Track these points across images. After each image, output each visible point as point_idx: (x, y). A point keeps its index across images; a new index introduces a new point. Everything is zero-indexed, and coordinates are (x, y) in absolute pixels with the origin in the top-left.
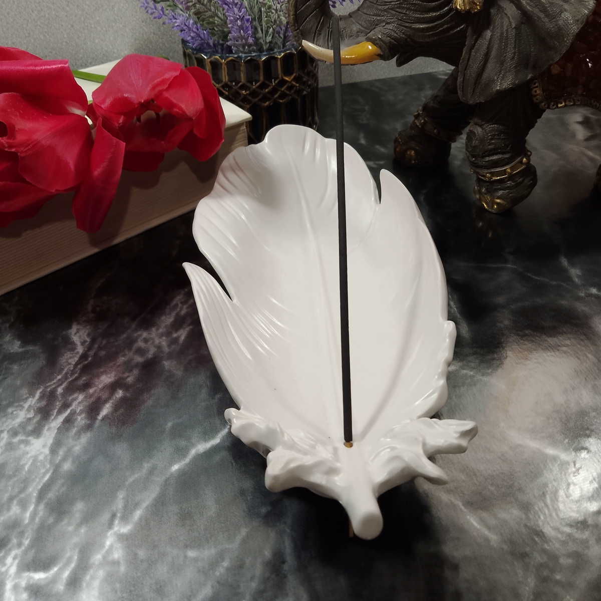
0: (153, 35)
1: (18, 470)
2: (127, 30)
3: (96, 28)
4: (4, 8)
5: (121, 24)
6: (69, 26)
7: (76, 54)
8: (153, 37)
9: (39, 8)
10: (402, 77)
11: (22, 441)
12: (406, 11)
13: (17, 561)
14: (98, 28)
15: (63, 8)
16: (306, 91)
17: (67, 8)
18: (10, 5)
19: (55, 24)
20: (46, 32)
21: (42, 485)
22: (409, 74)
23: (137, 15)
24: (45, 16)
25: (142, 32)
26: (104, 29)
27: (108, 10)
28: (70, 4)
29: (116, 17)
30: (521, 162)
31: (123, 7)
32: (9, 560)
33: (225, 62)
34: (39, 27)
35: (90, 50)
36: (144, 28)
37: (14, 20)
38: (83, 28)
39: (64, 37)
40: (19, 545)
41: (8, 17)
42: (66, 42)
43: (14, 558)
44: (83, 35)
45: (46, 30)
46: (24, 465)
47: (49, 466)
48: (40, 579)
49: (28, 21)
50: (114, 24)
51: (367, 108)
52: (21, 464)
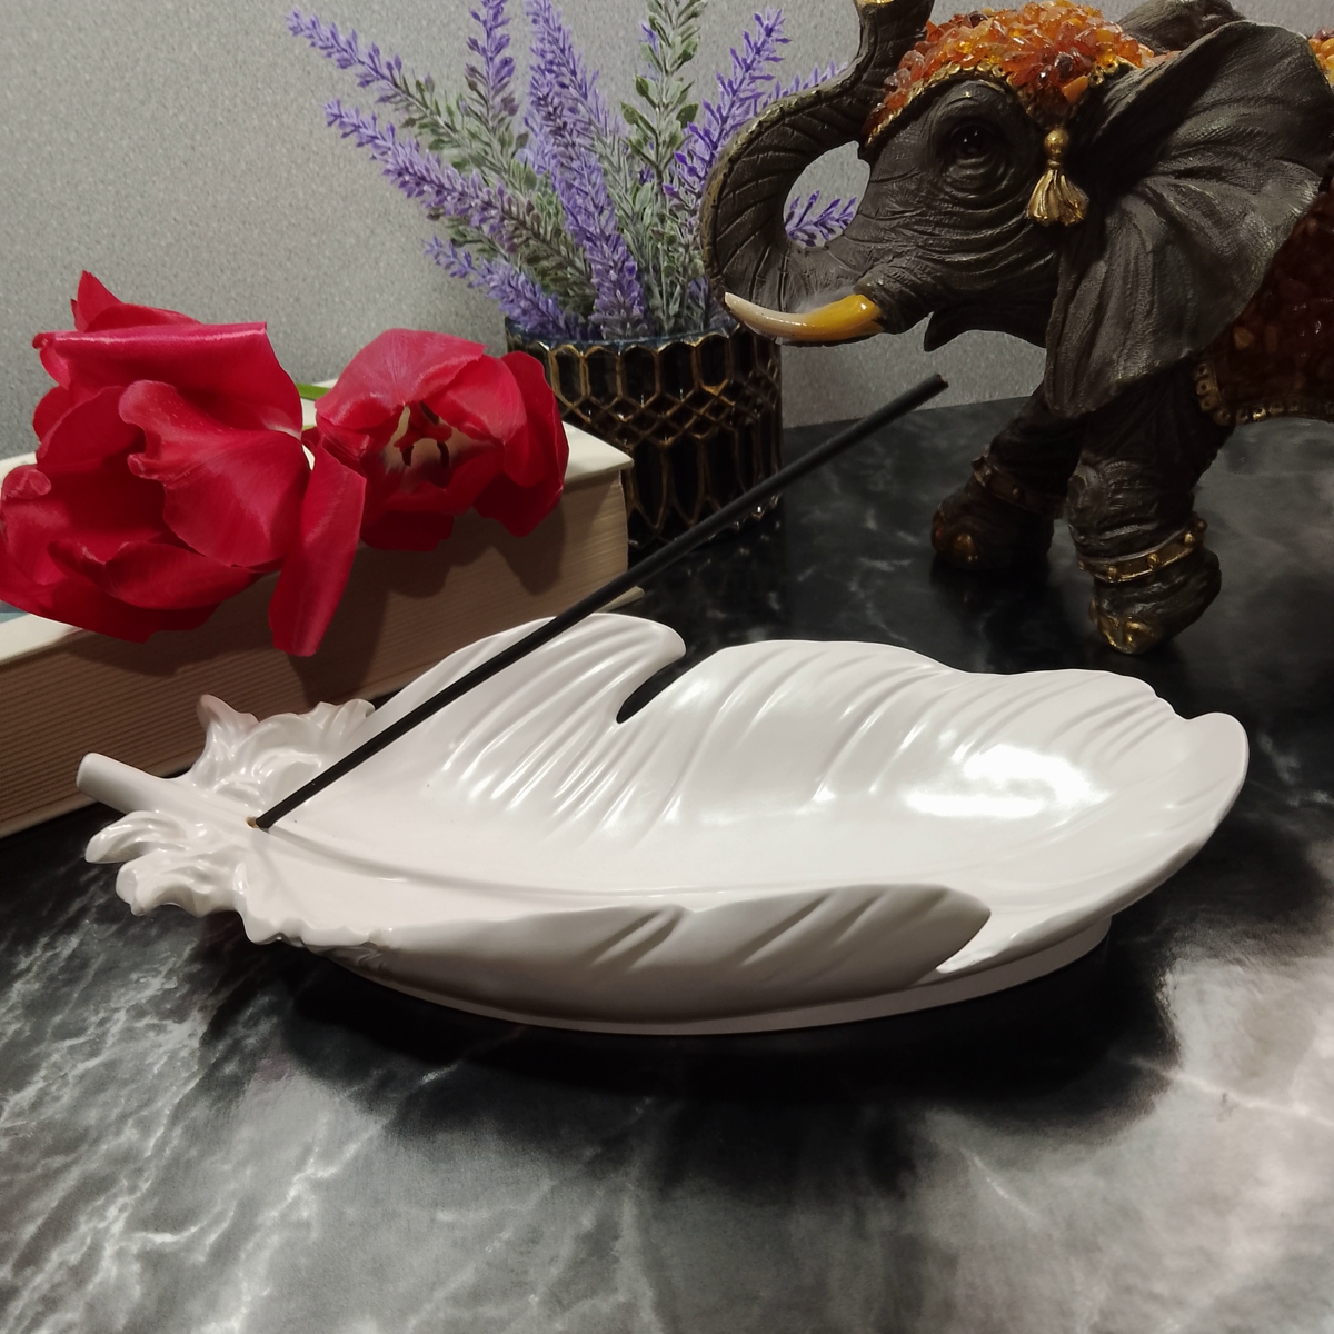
0: (454, 317)
1: (139, 1071)
2: (404, 307)
3: (342, 303)
4: (168, 265)
5: (392, 295)
6: (292, 300)
7: (303, 356)
8: (455, 321)
9: (233, 264)
10: (970, 405)
11: (151, 1027)
12: (934, 229)
13: (125, 1215)
14: (347, 303)
15: (280, 264)
16: (751, 417)
17: (288, 264)
18: (179, 259)
19: (264, 297)
20: (246, 312)
21: (181, 1096)
22: (987, 399)
23: (423, 277)
24: (245, 280)
25: (432, 312)
26: (359, 305)
27: (367, 266)
28: (293, 255)
29: (382, 281)
30: (1181, 541)
31: (396, 260)
32: (112, 1212)
33: (586, 356)
34: (233, 302)
35: (330, 348)
36: (437, 302)
37: (186, 289)
38: (319, 305)
39: (281, 322)
40: (132, 1189)
41: (174, 281)
42: (285, 332)
43: (121, 1210)
44: (319, 317)
45: (247, 309)
46: (151, 1065)
47: (196, 1067)
48: (163, 1244)
49: (213, 291)
50: (377, 296)
51: (888, 462)
52: (147, 1062)
